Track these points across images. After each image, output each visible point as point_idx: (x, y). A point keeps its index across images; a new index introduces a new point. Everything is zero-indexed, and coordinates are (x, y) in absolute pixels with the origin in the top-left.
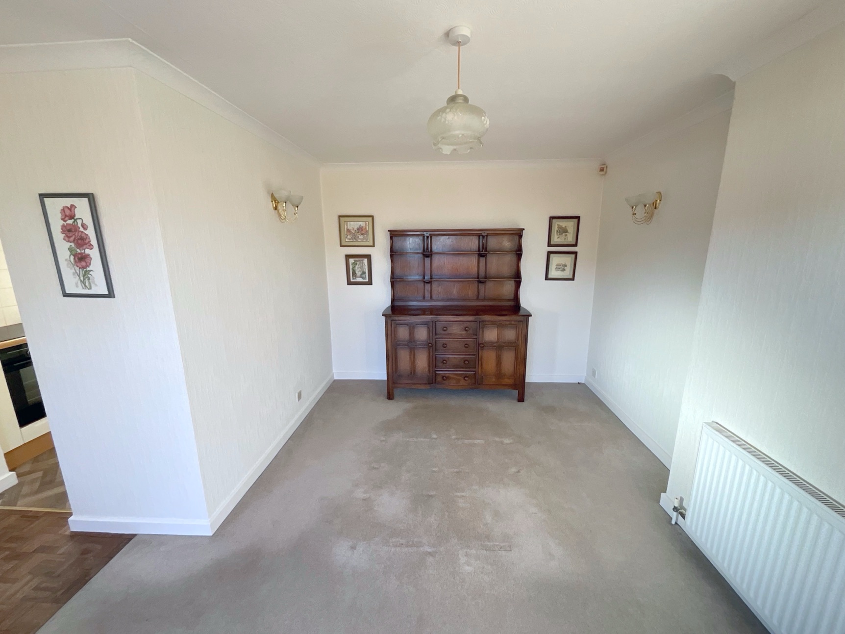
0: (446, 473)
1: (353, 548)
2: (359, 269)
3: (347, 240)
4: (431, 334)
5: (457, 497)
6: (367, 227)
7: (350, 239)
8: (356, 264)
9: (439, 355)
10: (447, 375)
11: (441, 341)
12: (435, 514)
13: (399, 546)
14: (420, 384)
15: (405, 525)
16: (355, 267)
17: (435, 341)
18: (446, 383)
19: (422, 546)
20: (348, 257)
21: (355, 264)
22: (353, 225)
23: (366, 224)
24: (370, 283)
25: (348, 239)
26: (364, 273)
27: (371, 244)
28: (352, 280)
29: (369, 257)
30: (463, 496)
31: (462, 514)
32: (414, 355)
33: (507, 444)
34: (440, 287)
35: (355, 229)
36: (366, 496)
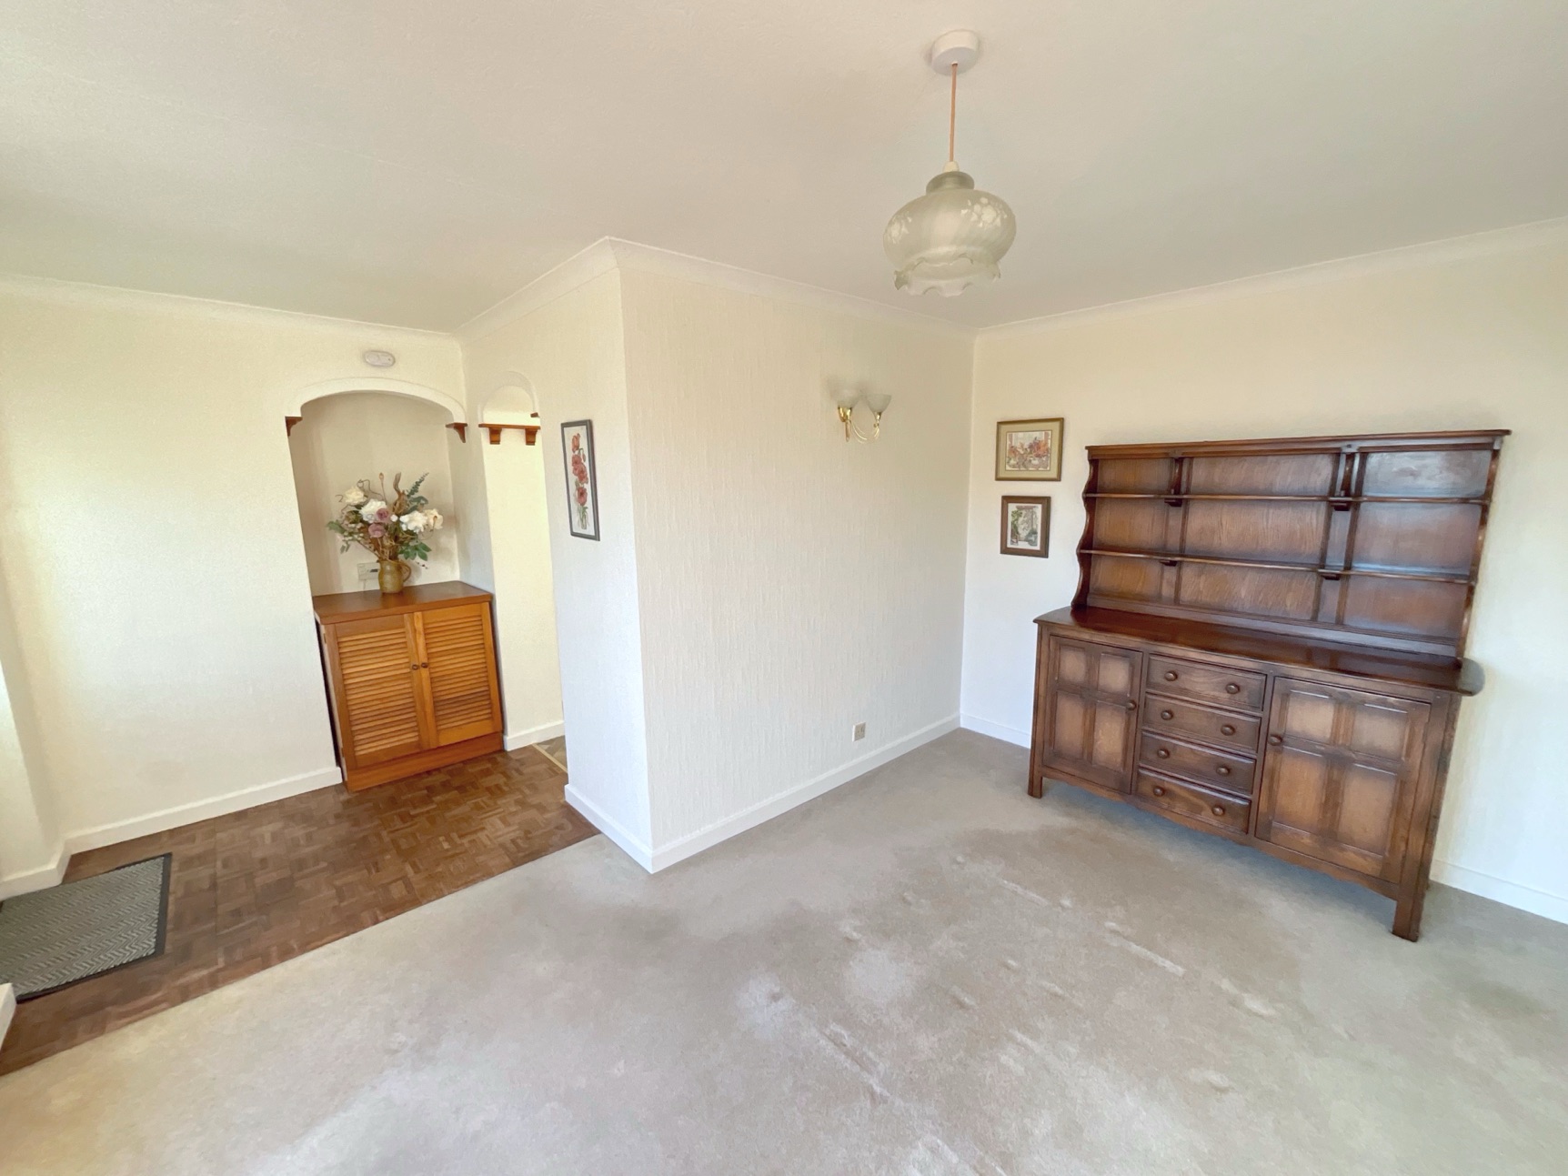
0: (1029, 983)
1: (775, 998)
2: (1025, 525)
3: (1008, 468)
4: (1137, 681)
5: (1011, 1039)
6: (1049, 441)
7: (1014, 466)
8: (1020, 515)
9: (1153, 733)
10: (1166, 786)
11: (1159, 704)
12: (940, 1040)
13: (835, 1044)
14: (1102, 786)
15: (873, 1020)
16: (1017, 520)
17: (1146, 698)
18: (1164, 802)
19: (870, 1072)
20: (1007, 500)
21: (1017, 514)
22: (1022, 438)
23: (1046, 435)
24: (1044, 553)
25: (1010, 466)
26: (1034, 532)
27: (1054, 474)
28: (1009, 545)
29: (1046, 501)
30: (1025, 1046)
31: (991, 1076)
32: (1093, 721)
33: (1249, 1012)
34: (1203, 578)
35: (1026, 446)
36: (855, 935)
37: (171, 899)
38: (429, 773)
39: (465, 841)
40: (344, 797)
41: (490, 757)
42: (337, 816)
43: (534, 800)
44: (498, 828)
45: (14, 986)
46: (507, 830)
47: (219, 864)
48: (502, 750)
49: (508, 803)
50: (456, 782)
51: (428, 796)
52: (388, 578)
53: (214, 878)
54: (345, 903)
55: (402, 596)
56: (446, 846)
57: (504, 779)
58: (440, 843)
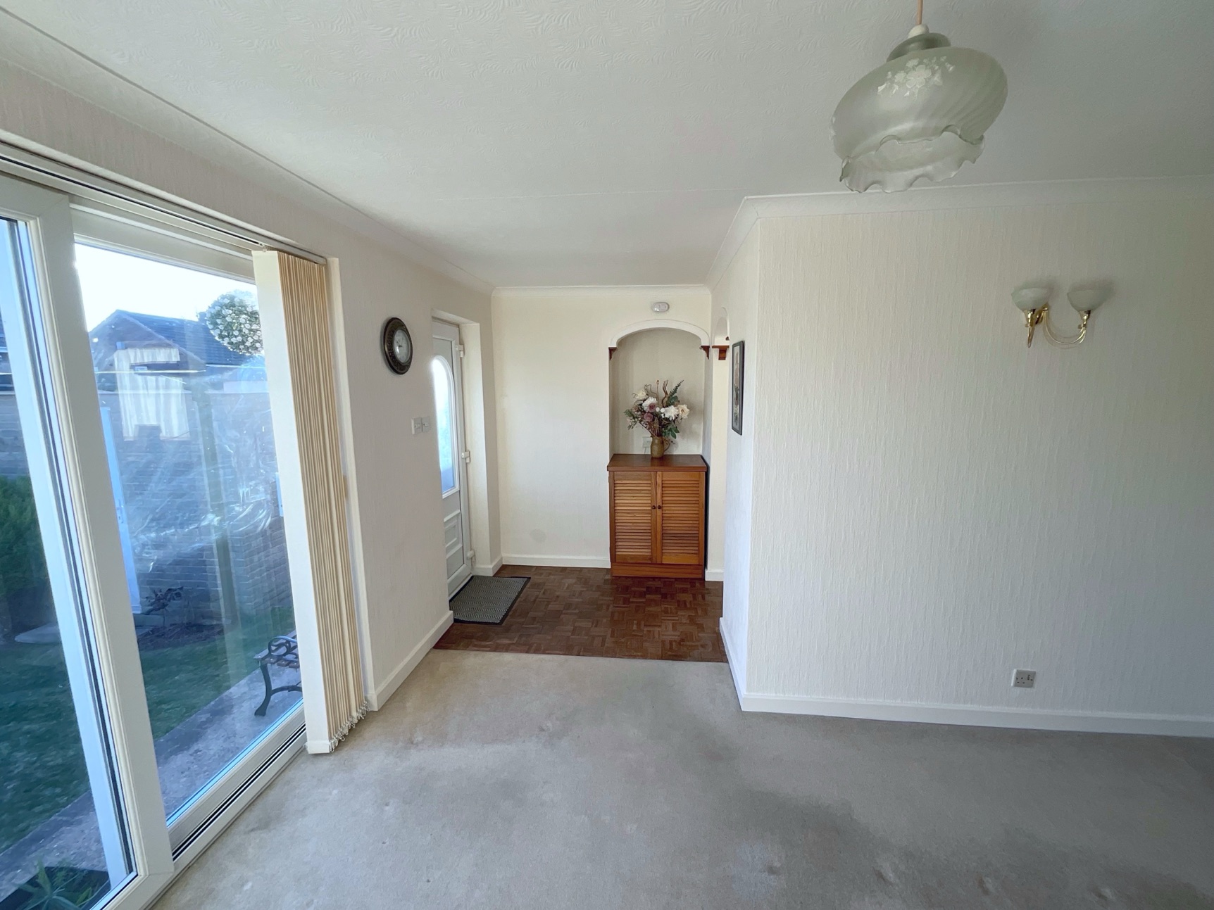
37: (519, 600)
38: (654, 578)
39: (646, 629)
40: (608, 577)
41: (692, 581)
42: (598, 587)
43: (700, 621)
44: (667, 631)
45: (454, 613)
46: (673, 633)
47: (542, 591)
48: (702, 580)
49: (683, 616)
50: (663, 591)
51: (645, 592)
52: (656, 448)
53: (537, 597)
54: (573, 637)
55: (662, 460)
56: (635, 627)
57: (691, 599)
58: (633, 624)
